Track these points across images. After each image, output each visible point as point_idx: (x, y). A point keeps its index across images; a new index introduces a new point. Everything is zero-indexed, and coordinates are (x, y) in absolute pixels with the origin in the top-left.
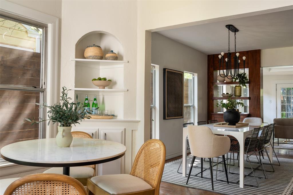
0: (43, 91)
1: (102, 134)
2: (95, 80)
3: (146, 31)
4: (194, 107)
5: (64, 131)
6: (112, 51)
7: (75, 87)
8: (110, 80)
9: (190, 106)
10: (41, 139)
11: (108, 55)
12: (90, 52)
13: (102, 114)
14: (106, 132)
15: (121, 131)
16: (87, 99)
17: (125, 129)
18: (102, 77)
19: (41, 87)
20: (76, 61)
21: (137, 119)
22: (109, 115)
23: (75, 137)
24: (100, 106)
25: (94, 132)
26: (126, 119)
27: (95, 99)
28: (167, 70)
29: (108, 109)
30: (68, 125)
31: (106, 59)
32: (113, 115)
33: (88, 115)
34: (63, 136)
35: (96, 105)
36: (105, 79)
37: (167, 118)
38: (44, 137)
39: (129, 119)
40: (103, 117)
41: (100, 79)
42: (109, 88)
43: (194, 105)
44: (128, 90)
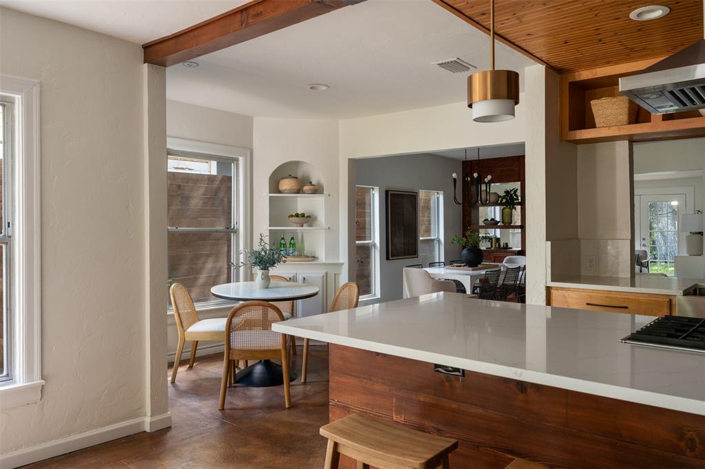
0: (236, 232)
1: (300, 278)
2: (292, 216)
3: (349, 159)
4: (439, 241)
5: (263, 273)
6: (311, 183)
7: (270, 226)
8: (309, 217)
9: (433, 240)
10: (235, 283)
11: (306, 188)
12: (286, 184)
13: (300, 256)
14: (305, 276)
15: (321, 275)
16: (283, 239)
17: (327, 273)
18: (300, 212)
19: (232, 227)
20: (270, 197)
21: (341, 261)
22: (308, 257)
23: (272, 281)
24: (298, 245)
25: (291, 276)
26: (327, 262)
27: (292, 239)
28: (390, 193)
29: (307, 249)
30: (265, 268)
31: (304, 193)
32: (314, 257)
33: (284, 259)
34: (262, 279)
35: (294, 245)
36: (303, 215)
37: (391, 258)
38: (238, 280)
39: (331, 262)
40: (302, 259)
41: (297, 215)
42: (309, 226)
43: (438, 237)
44: (329, 228)
